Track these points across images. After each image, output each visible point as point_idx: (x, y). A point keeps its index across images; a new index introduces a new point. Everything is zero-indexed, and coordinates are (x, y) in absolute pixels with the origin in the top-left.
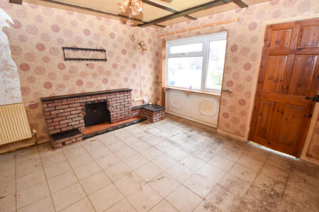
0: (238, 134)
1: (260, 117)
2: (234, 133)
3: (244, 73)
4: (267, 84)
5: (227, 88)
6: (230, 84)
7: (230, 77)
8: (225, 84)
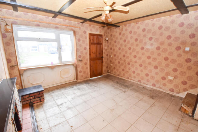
0: (87, 77)
1: (92, 67)
2: (85, 78)
3: (84, 52)
4: (92, 55)
5: (79, 59)
6: (80, 56)
7: (79, 54)
8: (78, 57)
